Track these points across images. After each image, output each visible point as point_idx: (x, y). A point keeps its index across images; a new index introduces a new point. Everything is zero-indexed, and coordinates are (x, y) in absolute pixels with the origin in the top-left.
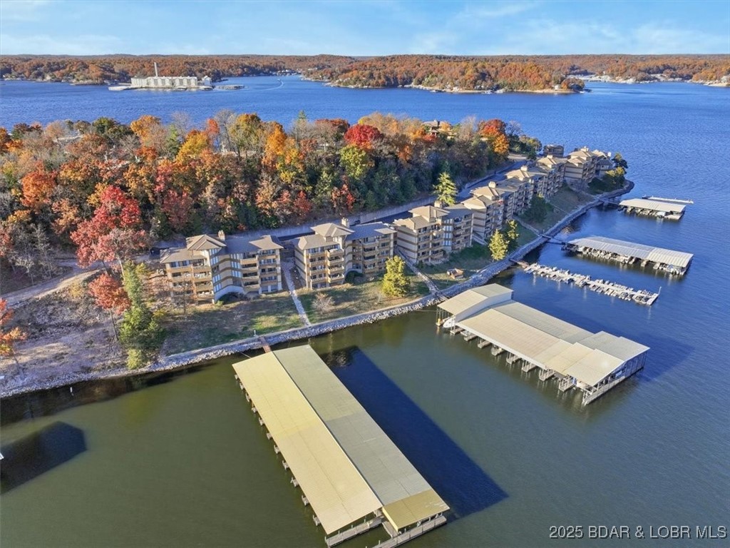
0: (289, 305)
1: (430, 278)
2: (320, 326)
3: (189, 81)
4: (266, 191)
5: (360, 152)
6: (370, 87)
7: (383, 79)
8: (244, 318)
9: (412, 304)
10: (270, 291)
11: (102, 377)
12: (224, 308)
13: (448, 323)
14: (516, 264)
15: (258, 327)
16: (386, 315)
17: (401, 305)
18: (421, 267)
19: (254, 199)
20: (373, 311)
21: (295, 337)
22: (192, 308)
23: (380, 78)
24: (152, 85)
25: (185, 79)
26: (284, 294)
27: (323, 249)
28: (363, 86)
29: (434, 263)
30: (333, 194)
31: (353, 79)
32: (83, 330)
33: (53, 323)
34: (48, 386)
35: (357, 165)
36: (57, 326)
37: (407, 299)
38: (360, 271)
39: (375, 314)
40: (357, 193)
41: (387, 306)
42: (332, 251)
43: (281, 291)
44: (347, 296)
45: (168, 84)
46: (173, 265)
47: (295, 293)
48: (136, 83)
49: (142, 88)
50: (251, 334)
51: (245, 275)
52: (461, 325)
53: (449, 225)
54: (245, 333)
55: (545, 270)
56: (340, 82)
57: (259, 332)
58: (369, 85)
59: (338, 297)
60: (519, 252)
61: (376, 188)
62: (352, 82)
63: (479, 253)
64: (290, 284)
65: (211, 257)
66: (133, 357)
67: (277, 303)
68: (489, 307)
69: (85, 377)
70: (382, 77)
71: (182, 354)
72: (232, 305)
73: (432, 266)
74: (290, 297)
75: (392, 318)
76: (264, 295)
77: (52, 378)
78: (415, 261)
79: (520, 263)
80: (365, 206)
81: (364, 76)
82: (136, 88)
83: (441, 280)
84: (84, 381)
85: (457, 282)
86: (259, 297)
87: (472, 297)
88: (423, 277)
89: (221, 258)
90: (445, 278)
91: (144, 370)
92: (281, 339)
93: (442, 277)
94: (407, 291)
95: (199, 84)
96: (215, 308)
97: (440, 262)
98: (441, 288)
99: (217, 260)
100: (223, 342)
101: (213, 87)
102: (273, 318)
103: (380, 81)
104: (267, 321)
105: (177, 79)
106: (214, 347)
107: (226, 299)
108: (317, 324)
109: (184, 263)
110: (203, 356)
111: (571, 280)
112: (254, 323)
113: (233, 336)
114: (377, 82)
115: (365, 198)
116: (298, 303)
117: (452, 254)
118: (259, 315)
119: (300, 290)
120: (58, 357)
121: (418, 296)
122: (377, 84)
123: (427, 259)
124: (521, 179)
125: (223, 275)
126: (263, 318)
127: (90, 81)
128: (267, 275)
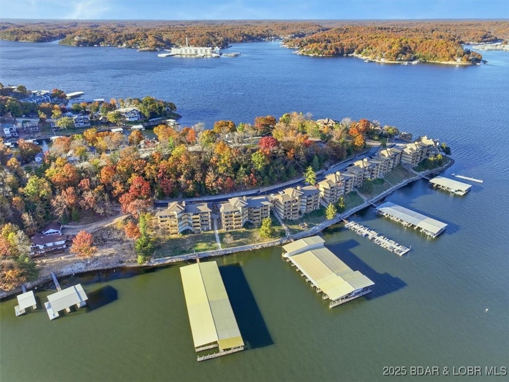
0: (213, 237)
1: (289, 228)
2: (225, 250)
3: (206, 51)
4: (210, 177)
5: (262, 157)
6: (324, 55)
7: (334, 50)
8: (191, 243)
9: (274, 242)
10: (205, 229)
11: (127, 266)
12: (183, 237)
13: (285, 255)
14: (342, 221)
15: (196, 248)
16: (260, 247)
17: (268, 242)
18: (286, 221)
19: (204, 181)
20: (254, 244)
21: (213, 255)
22: (167, 237)
23: (331, 49)
24: (184, 53)
25: (204, 49)
26: (212, 232)
27: (232, 212)
28: (319, 54)
29: (294, 219)
30: (245, 179)
31: (313, 49)
32: (121, 243)
33: (109, 239)
34: (106, 268)
35: (259, 163)
36: (111, 240)
37: (272, 239)
38: (251, 222)
39: (254, 246)
40: (259, 177)
41: (261, 242)
42: (236, 213)
43: (211, 230)
44: (243, 235)
45: (193, 52)
46: (161, 217)
47: (217, 232)
48: (174, 51)
49: (177, 54)
50: (193, 252)
51: (194, 223)
52: (291, 259)
53: (305, 198)
54: (190, 251)
55: (356, 227)
56: (304, 52)
57: (197, 251)
58: (323, 54)
59: (235, 235)
60: (348, 213)
61: (270, 174)
62: (312, 52)
63: (320, 213)
64: (216, 227)
65: (178, 214)
66: (140, 258)
67: (208, 237)
68: (309, 250)
69: (120, 265)
70: (333, 48)
71: (161, 259)
72: (186, 236)
73: (292, 220)
74: (214, 234)
75: (263, 249)
76: (202, 232)
77: (107, 264)
78: (282, 218)
79: (344, 221)
80: (263, 184)
81: (321, 48)
82: (174, 55)
83: (294, 229)
84: (120, 267)
85: (303, 231)
86: (199, 233)
87: (302, 244)
88: (284, 227)
89: (183, 214)
90: (297, 228)
91: (144, 265)
92: (206, 255)
93: (295, 227)
94: (273, 235)
95: (212, 52)
96: (179, 237)
97: (297, 218)
98: (293, 234)
99: (181, 215)
100: (180, 254)
101: (221, 54)
102: (205, 244)
103: (331, 51)
104: (202, 246)
105: (199, 49)
106: (176, 257)
107: (185, 232)
108: (224, 249)
109: (166, 217)
110: (170, 261)
111: (367, 235)
112: (196, 246)
113: (184, 252)
114: (329, 52)
115: (263, 180)
116: (217, 237)
117: (305, 214)
118: (198, 242)
119: (220, 230)
120: (111, 255)
121: (279, 238)
122: (329, 53)
123: (290, 217)
124: (362, 167)
125: (183, 222)
126: (199, 244)
127: (148, 48)
128: (205, 223)
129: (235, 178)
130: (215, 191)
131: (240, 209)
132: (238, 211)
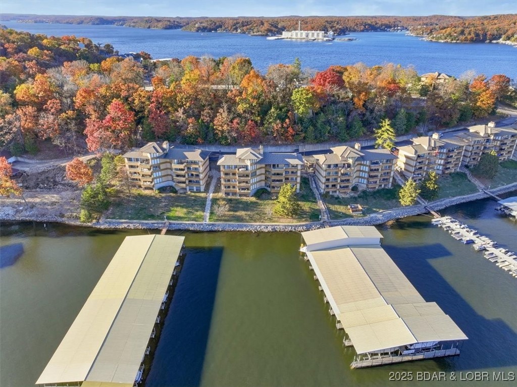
0: (202, 204)
1: (328, 208)
2: (213, 225)
3: (318, 35)
5: (307, 95)
6: (458, 42)
7: (473, 35)
8: (166, 206)
9: (296, 226)
10: (195, 190)
11: (67, 222)
12: (158, 196)
13: (303, 249)
14: (429, 213)
15: (171, 214)
16: (270, 229)
17: (286, 223)
18: (326, 197)
20: (261, 224)
21: (191, 228)
22: (135, 191)
23: (470, 34)
24: (294, 36)
25: (316, 33)
26: (203, 195)
28: (452, 40)
29: (342, 196)
30: (276, 126)
31: (445, 35)
32: (75, 190)
33: (63, 182)
34: (40, 219)
35: (301, 104)
36: (64, 185)
37: (295, 221)
38: (269, 189)
39: (260, 226)
40: (299, 127)
41: (274, 222)
42: (240, 170)
43: (202, 192)
44: (247, 206)
45: (304, 36)
46: (130, 160)
47: (211, 195)
48: (285, 35)
49: (287, 38)
50: (163, 219)
51: (178, 176)
52: (308, 254)
53: (366, 165)
54: (160, 217)
55: (453, 226)
56: (433, 38)
58: (458, 40)
59: (235, 205)
60: (443, 203)
61: (318, 125)
62: (443, 37)
63: (390, 194)
64: (212, 188)
65: (152, 159)
67: (195, 200)
68: (348, 246)
69: (59, 220)
70: (472, 33)
71: (114, 220)
72: (163, 195)
73: (338, 198)
74: (206, 198)
75: (274, 232)
76: (189, 192)
77: (43, 215)
78: (322, 191)
79: (433, 213)
80: (304, 138)
81: (455, 33)
82: (283, 38)
83: (337, 212)
84: (57, 223)
85: (351, 216)
86: (185, 193)
87: (337, 233)
88: (321, 205)
89: (161, 160)
90: (344, 211)
91: (90, 224)
92: (181, 227)
93: (341, 209)
94: (296, 213)
95: (325, 37)
96: (153, 194)
97: (348, 196)
98: (332, 218)
99: (158, 161)
100: (144, 219)
101: (334, 39)
102: (185, 210)
103: (469, 37)
104: (179, 212)
105: (310, 33)
106: (135, 221)
107: (162, 190)
108: (211, 223)
109: (137, 160)
110: (126, 225)
111: (471, 242)
112: (170, 211)
113: (152, 217)
114: (466, 38)
115: (305, 132)
116: (209, 203)
117: (364, 192)
118: (177, 206)
119: (216, 194)
120: (53, 204)
121: (306, 220)
122: (466, 39)
123: (335, 192)
124: (482, 134)
125: (164, 173)
126: (179, 209)
127: (260, 33)
128: (194, 179)
129: (262, 124)
130: (226, 138)
131: (248, 163)
132: (246, 167)
